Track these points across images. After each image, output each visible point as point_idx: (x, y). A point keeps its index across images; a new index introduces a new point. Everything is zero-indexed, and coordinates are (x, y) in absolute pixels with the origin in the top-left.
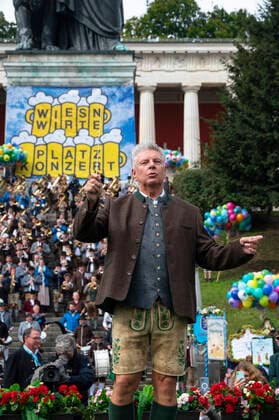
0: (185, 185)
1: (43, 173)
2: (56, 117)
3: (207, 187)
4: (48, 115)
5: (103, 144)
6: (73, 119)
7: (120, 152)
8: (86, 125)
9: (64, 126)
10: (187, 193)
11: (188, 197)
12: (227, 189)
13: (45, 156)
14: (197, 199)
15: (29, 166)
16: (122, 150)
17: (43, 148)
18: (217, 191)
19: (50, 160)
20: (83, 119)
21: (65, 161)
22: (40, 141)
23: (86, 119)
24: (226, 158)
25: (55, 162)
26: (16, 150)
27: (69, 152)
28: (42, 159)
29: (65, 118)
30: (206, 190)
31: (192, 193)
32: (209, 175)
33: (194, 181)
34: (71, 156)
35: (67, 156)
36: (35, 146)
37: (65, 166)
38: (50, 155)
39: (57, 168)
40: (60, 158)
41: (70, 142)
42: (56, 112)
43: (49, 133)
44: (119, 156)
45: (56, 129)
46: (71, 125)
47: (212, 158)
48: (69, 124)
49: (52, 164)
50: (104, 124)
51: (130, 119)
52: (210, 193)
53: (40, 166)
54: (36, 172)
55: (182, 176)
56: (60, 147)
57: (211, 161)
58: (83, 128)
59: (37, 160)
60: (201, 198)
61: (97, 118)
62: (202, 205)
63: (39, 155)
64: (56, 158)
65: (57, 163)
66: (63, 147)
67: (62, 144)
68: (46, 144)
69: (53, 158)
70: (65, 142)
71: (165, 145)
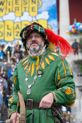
1: (2, 38)
2: (9, 5)
4: (5, 4)
6: (19, 6)
7: (48, 25)
8: (27, 9)
9: (14, 10)
13: (3, 28)
16: (49, 23)
20: (25, 6)
21: (15, 31)
23: (27, 6)
25: (9, 31)
27: (18, 25)
29: (15, 6)
34: (19, 28)
35: (16, 28)
37: (16, 34)
38: (6, 27)
39: (10, 35)
41: (18, 19)
42: (9, 2)
43: (6, 14)
45: (10, 12)
46: (18, 10)
48: (17, 9)
49: (8, 33)
50: (38, 8)
51: (53, 6)
53: (0, 34)
56: (12, 23)
58: (25, 11)
61: (34, 5)
64: (10, 29)
65: (11, 32)
66: (14, 23)
67: (13, 21)
68: (4, 21)
69: (8, 29)
70: (15, 20)
71: (75, 20)
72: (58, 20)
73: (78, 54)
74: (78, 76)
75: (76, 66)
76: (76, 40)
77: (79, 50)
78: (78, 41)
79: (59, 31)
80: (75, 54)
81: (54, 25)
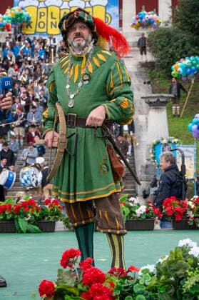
0: (158, 40)
1: (44, 30)
3: (175, 41)
5: (92, 7)
7: (106, 13)
10: (159, 46)
11: (160, 50)
12: (191, 44)
13: (45, 16)
14: (167, 52)
15: (33, 25)
16: (108, 11)
17: (45, 10)
18: (184, 45)
19: (50, 20)
22: (42, 5)
24: (190, 18)
25: (54, 21)
26: (25, 13)
28: (44, 19)
30: (175, 44)
31: (163, 46)
32: (177, 32)
33: (164, 37)
36: (38, 9)
38: (49, 15)
40: (58, 18)
44: (105, 17)
47: (179, 18)
49: (52, 23)
52: (178, 47)
53: (42, 25)
54: (39, 30)
55: (155, 33)
56: (58, 9)
57: (178, 21)
59: (39, 20)
60: (171, 50)
62: (172, 56)
63: (40, 16)
64: (55, 18)
65: (56, 23)
66: (60, 10)
67: (60, 7)
68: (47, 7)
69: (52, 18)
70: (61, 5)
71: (143, 7)
72: (121, 7)
73: (145, 54)
74: (145, 83)
75: (143, 69)
76: (143, 34)
77: (148, 48)
78: (146, 36)
79: (121, 22)
80: (142, 54)
81: (114, 13)
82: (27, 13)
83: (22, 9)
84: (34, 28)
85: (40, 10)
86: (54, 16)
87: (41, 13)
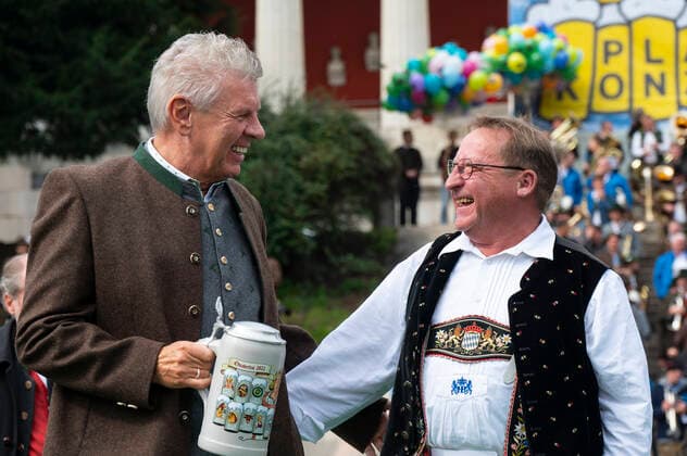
1: (621, 105)
13: (625, 55)
15: (582, 87)
17: (620, 34)
19: (641, 68)
21: (683, 69)
22: (611, 15)
25: (655, 71)
26: (544, 42)
28: (618, 64)
36: (597, 29)
37: (685, 82)
39: (661, 90)
40: (670, 60)
49: (649, 79)
53: (612, 87)
54: (601, 104)
56: (670, 27)
59: (602, 70)
63: (607, 54)
64: (659, 61)
65: (663, 76)
66: (678, 30)
67: (674, 21)
68: (629, 23)
69: (649, 60)
70: (681, 14)
82: (557, 43)
83: (542, 29)
84: (584, 100)
85: (604, 35)
86: (655, 55)
87: (607, 44)
